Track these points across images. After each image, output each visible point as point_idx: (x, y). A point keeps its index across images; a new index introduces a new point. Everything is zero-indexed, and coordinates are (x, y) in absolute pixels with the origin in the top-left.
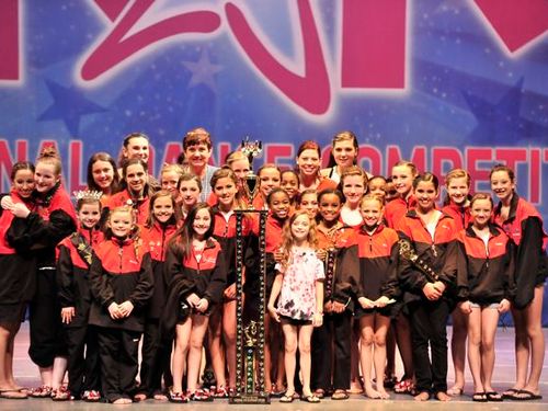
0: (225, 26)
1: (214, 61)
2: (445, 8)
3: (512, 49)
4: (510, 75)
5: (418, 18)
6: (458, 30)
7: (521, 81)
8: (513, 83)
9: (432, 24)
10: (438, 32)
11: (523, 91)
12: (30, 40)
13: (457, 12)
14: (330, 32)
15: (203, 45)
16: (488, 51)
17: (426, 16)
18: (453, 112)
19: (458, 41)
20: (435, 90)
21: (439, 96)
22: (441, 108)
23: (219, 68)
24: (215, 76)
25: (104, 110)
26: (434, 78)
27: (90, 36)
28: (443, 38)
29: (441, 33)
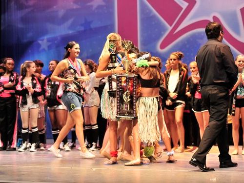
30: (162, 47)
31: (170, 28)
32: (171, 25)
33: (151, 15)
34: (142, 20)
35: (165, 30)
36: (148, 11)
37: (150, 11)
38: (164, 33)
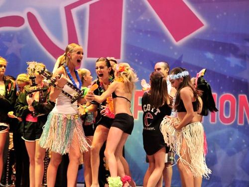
0: (27, 24)
1: (20, 42)
2: (142, 18)
3: (177, 40)
4: (176, 54)
5: (128, 23)
6: (149, 30)
7: (181, 57)
8: (177, 58)
9: (135, 26)
10: (139, 31)
11: (182, 62)
13: (149, 20)
14: (82, 29)
15: (14, 33)
16: (164, 41)
17: (132, 22)
18: (145, 72)
19: (149, 35)
20: (136, 60)
21: (138, 63)
22: (139, 70)
23: (23, 46)
24: (20, 50)
26: (136, 54)
28: (141, 34)
29: (140, 31)
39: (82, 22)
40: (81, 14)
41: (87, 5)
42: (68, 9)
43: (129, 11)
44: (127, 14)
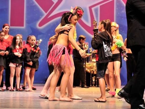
5: (117, 14)
9: (120, 15)
12: (27, 17)
14: (97, 16)
17: (119, 13)
18: (125, 35)
21: (122, 32)
25: (43, 34)
26: (121, 28)
27: (41, 17)
29: (122, 17)
30: (40, 25)
31: (45, 14)
32: (46, 12)
33: (34, 5)
34: (27, 7)
35: (42, 15)
36: (31, 2)
37: (33, 3)
38: (42, 17)
39: (97, 13)
40: (96, 10)
41: (99, 6)
42: (90, 8)
43: (117, 9)
44: (116, 10)
